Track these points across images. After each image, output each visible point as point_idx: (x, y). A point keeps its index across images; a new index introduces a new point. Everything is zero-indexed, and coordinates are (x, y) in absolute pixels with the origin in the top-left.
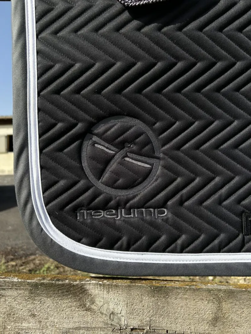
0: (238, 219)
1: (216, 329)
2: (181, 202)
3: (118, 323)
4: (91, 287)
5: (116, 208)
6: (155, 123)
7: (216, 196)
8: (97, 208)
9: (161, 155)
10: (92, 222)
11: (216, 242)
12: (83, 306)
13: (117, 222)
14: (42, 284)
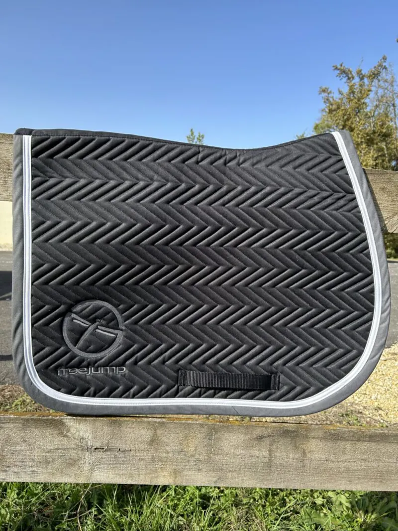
0: (175, 374)
1: (152, 447)
2: (136, 363)
3: (86, 445)
4: (68, 420)
5: (87, 367)
6: (119, 305)
7: (161, 358)
8: (73, 367)
9: (124, 328)
10: (69, 377)
11: (158, 391)
12: (61, 434)
13: (87, 377)
14: (32, 419)
